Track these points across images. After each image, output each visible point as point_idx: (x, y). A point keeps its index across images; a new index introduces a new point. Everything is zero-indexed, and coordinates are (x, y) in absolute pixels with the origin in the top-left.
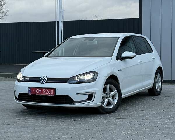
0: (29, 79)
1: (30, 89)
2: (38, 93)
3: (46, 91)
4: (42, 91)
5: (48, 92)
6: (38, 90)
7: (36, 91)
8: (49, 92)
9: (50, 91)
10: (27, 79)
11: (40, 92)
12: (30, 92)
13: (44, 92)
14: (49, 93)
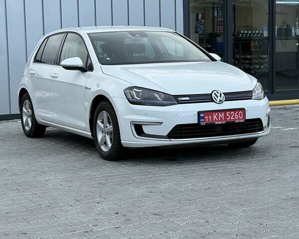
0: (188, 98)
1: (202, 115)
2: (218, 120)
3: (231, 116)
4: (225, 115)
5: (234, 117)
6: (218, 114)
7: (215, 117)
8: (236, 115)
9: (238, 114)
10: (183, 99)
11: (221, 118)
12: (203, 120)
13: (228, 117)
14: (237, 117)
